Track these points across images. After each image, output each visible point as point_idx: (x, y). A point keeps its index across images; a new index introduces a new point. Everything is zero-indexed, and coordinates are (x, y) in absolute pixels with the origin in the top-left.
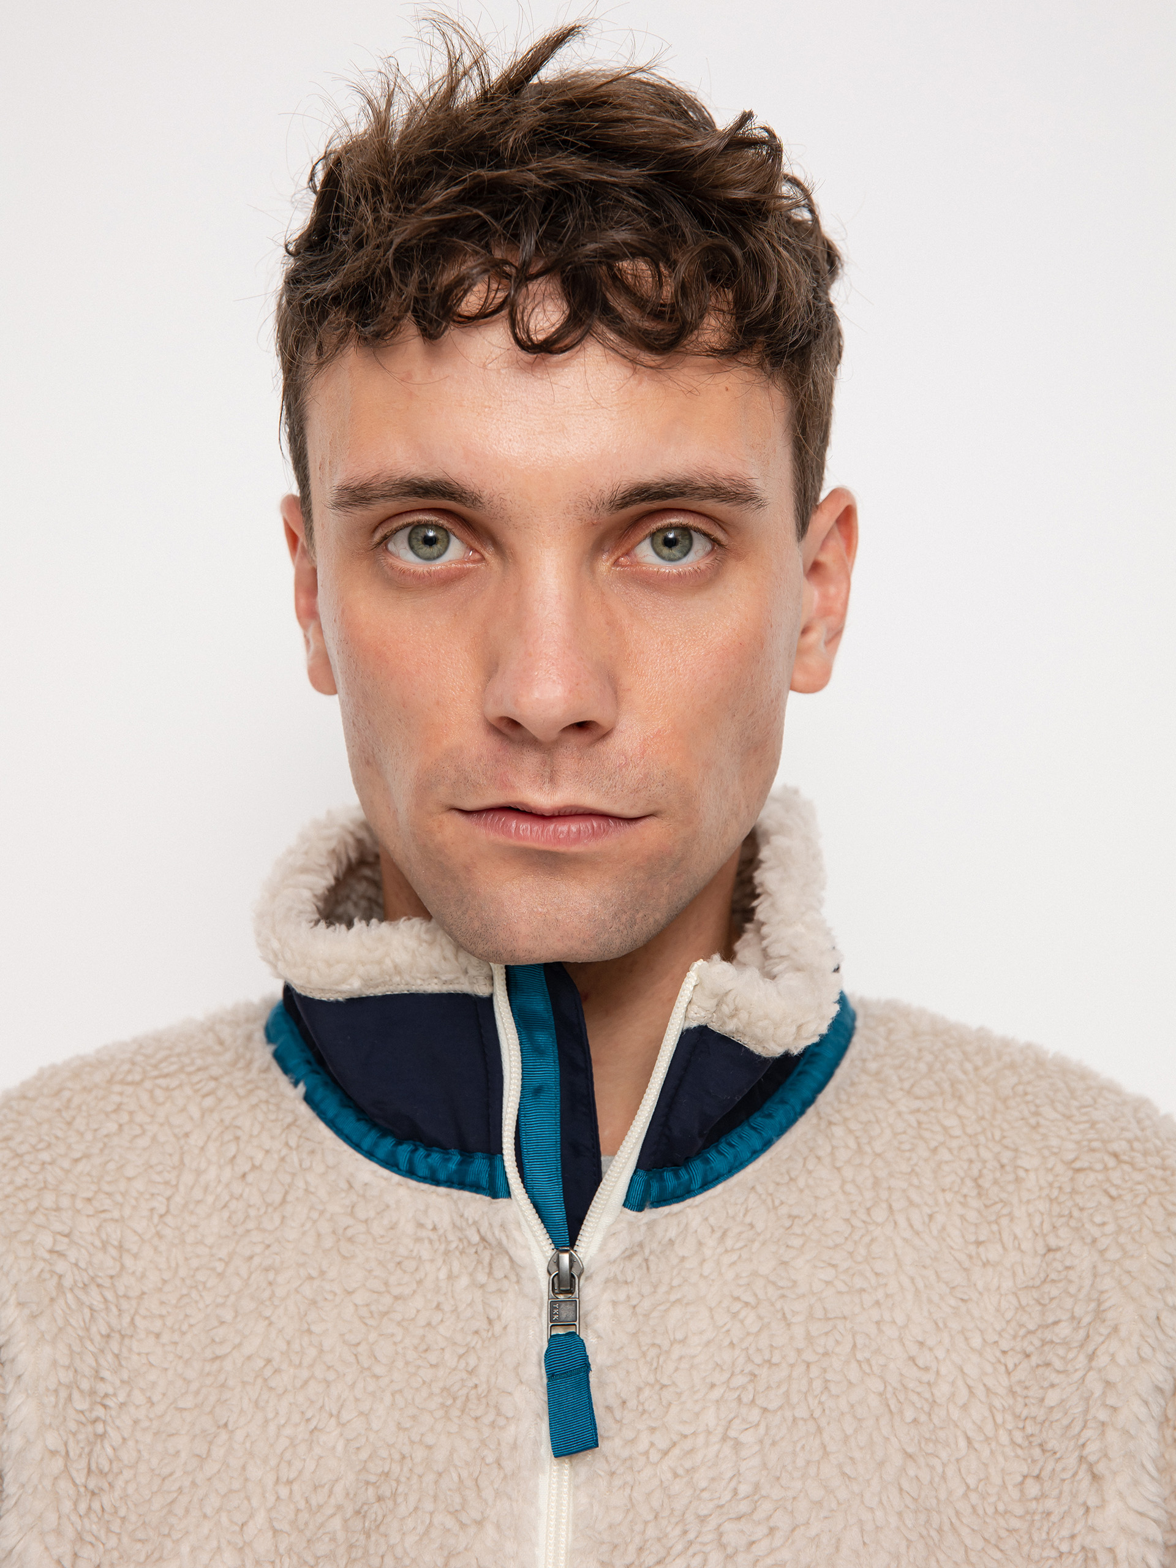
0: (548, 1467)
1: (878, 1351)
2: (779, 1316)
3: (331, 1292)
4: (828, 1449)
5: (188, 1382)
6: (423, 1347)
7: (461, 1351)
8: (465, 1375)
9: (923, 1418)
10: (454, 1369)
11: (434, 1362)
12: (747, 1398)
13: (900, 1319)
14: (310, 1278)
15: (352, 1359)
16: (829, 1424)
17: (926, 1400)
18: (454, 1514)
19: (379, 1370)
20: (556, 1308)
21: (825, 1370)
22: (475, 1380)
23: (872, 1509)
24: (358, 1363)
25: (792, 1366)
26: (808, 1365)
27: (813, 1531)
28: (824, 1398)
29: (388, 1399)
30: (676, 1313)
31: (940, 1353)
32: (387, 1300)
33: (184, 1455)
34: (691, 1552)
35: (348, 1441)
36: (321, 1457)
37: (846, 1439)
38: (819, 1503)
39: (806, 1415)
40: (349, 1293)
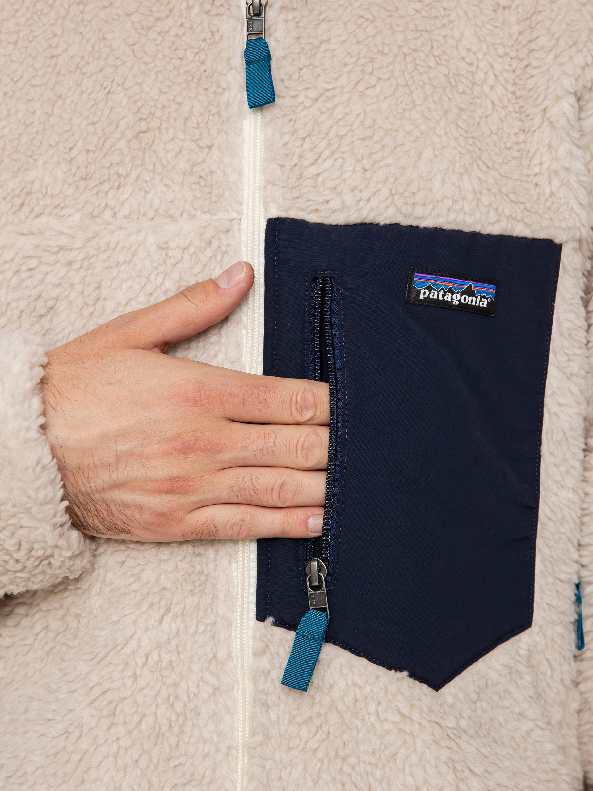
0: (248, 116)
1: (444, 53)
2: (388, 27)
3: (117, 14)
4: (416, 103)
5: (37, 70)
6: (173, 48)
7: (197, 50)
8: (198, 64)
9: (468, 91)
10: (193, 61)
11: (181, 56)
12: (368, 70)
13: (457, 35)
14: (105, 7)
15: (131, 53)
16: (416, 89)
17: (470, 81)
18: (195, 141)
19: (147, 59)
20: (251, 24)
21: (414, 59)
22: (204, 67)
23: (440, 136)
24: (134, 55)
25: (395, 55)
26: (405, 55)
27: (406, 148)
28: (414, 74)
29: (153, 76)
30: (323, 26)
31: (480, 56)
32: (151, 19)
33: (38, 113)
34: (334, 157)
35: (129, 97)
36: (112, 108)
37: (426, 98)
38: (409, 133)
39: (404, 83)
40: (129, 15)
